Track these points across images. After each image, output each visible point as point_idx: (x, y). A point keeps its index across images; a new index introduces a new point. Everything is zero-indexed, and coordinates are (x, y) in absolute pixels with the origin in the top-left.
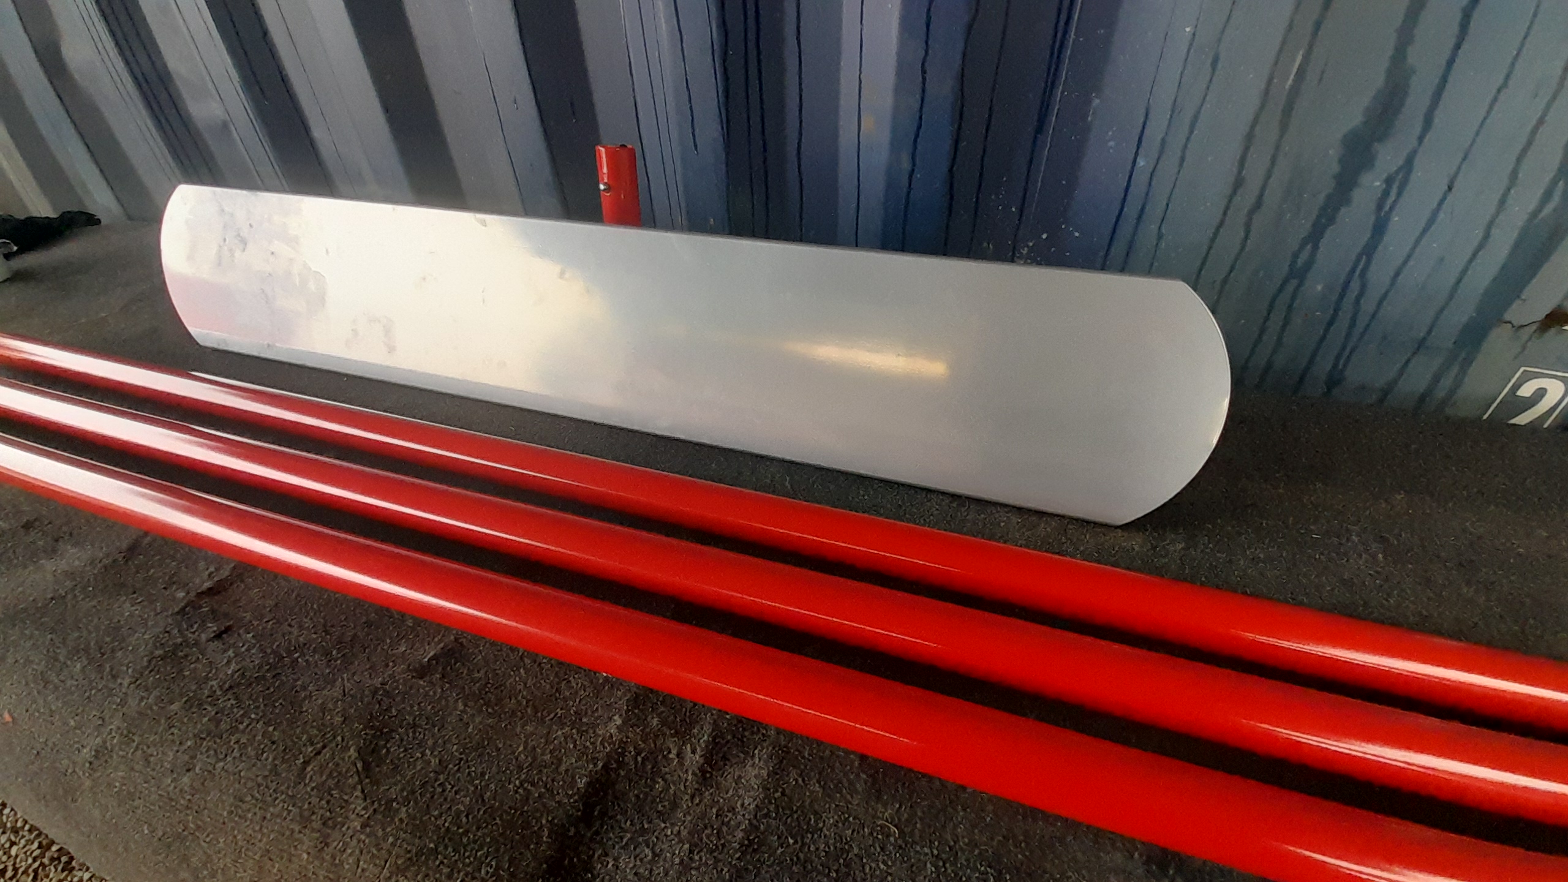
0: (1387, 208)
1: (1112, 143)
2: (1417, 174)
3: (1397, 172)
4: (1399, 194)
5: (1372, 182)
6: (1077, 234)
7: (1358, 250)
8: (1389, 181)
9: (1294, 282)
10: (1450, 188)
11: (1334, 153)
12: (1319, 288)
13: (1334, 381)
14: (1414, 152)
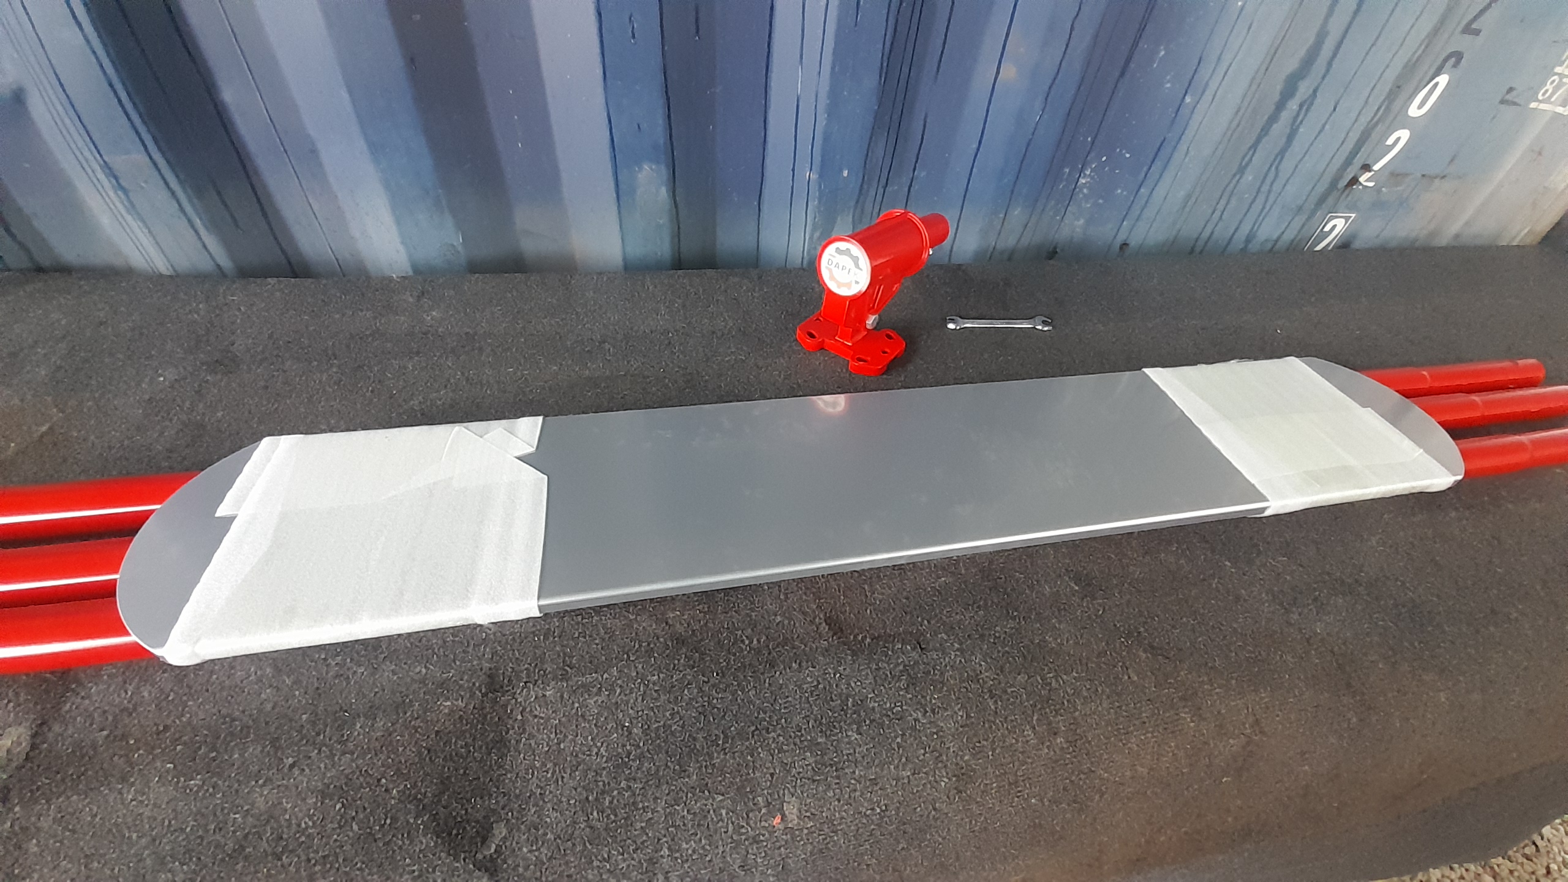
0: (1297, 123)
1: (1168, 85)
2: (1318, 100)
3: (1308, 98)
4: (1306, 115)
5: (1293, 105)
6: (1128, 155)
7: (1276, 152)
8: (1301, 106)
9: (1237, 177)
10: (1335, 109)
11: (1279, 88)
12: (1250, 178)
13: (1249, 240)
14: (1319, 85)
